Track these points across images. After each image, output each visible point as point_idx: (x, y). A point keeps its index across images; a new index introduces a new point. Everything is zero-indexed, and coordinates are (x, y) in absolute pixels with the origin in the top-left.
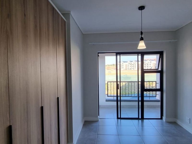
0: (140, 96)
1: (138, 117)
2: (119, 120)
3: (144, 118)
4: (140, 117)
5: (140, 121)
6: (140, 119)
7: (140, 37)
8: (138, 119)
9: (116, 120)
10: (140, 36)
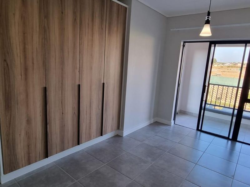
0: (236, 109)
1: (227, 136)
2: (199, 132)
3: (238, 140)
4: (231, 137)
5: (230, 142)
6: (230, 139)
7: (206, 19)
8: (228, 138)
9: (195, 131)
10: (206, 17)
